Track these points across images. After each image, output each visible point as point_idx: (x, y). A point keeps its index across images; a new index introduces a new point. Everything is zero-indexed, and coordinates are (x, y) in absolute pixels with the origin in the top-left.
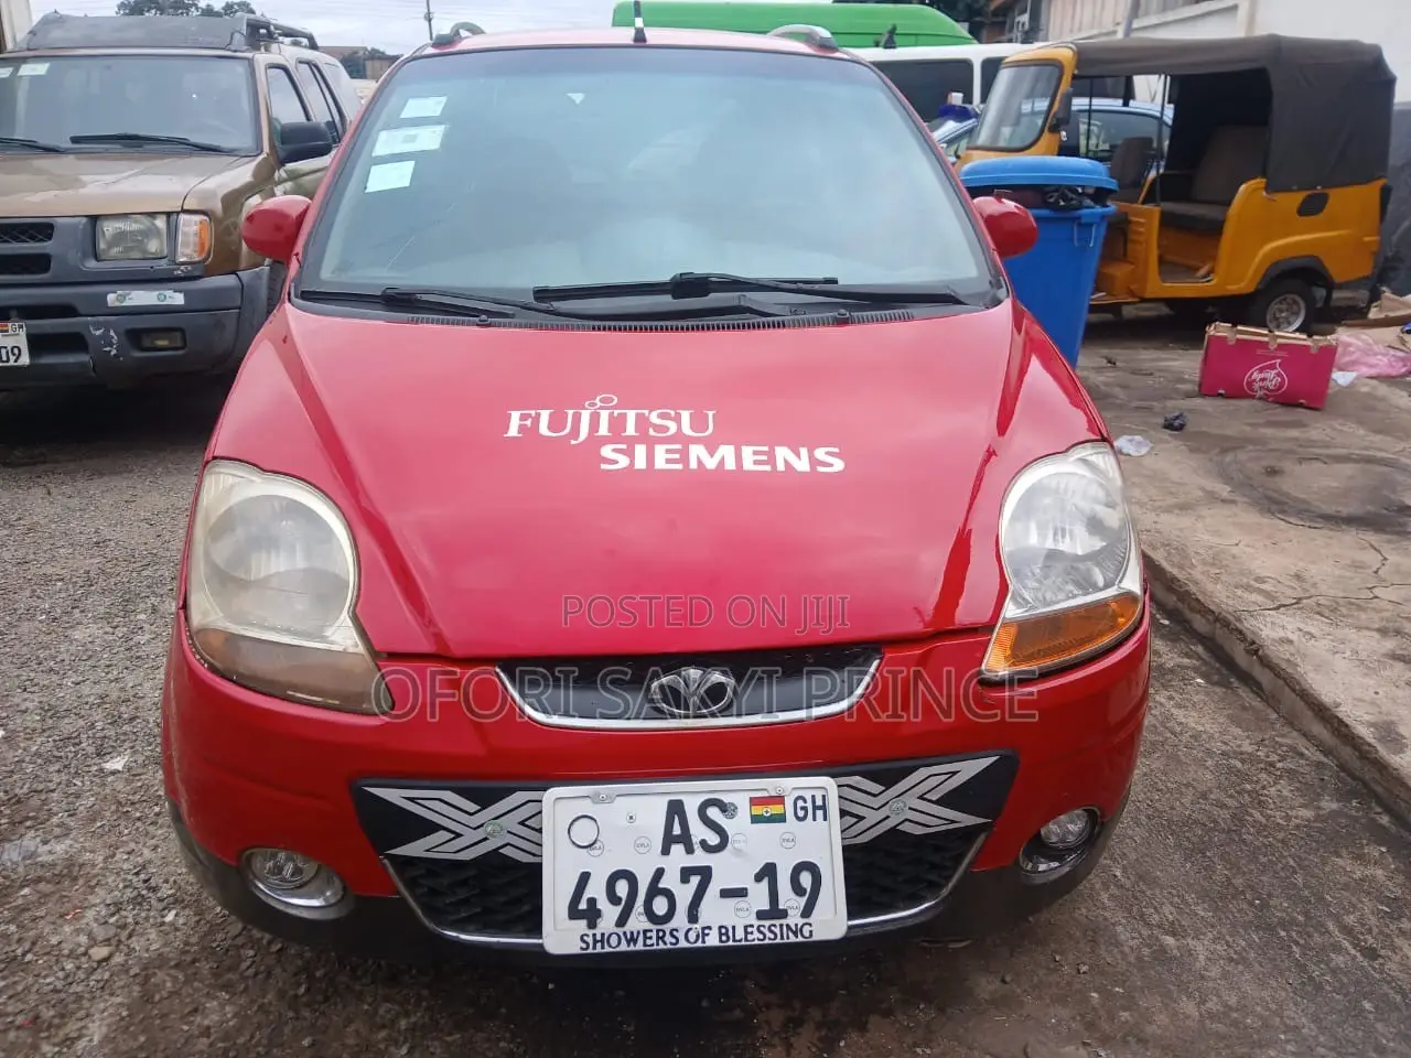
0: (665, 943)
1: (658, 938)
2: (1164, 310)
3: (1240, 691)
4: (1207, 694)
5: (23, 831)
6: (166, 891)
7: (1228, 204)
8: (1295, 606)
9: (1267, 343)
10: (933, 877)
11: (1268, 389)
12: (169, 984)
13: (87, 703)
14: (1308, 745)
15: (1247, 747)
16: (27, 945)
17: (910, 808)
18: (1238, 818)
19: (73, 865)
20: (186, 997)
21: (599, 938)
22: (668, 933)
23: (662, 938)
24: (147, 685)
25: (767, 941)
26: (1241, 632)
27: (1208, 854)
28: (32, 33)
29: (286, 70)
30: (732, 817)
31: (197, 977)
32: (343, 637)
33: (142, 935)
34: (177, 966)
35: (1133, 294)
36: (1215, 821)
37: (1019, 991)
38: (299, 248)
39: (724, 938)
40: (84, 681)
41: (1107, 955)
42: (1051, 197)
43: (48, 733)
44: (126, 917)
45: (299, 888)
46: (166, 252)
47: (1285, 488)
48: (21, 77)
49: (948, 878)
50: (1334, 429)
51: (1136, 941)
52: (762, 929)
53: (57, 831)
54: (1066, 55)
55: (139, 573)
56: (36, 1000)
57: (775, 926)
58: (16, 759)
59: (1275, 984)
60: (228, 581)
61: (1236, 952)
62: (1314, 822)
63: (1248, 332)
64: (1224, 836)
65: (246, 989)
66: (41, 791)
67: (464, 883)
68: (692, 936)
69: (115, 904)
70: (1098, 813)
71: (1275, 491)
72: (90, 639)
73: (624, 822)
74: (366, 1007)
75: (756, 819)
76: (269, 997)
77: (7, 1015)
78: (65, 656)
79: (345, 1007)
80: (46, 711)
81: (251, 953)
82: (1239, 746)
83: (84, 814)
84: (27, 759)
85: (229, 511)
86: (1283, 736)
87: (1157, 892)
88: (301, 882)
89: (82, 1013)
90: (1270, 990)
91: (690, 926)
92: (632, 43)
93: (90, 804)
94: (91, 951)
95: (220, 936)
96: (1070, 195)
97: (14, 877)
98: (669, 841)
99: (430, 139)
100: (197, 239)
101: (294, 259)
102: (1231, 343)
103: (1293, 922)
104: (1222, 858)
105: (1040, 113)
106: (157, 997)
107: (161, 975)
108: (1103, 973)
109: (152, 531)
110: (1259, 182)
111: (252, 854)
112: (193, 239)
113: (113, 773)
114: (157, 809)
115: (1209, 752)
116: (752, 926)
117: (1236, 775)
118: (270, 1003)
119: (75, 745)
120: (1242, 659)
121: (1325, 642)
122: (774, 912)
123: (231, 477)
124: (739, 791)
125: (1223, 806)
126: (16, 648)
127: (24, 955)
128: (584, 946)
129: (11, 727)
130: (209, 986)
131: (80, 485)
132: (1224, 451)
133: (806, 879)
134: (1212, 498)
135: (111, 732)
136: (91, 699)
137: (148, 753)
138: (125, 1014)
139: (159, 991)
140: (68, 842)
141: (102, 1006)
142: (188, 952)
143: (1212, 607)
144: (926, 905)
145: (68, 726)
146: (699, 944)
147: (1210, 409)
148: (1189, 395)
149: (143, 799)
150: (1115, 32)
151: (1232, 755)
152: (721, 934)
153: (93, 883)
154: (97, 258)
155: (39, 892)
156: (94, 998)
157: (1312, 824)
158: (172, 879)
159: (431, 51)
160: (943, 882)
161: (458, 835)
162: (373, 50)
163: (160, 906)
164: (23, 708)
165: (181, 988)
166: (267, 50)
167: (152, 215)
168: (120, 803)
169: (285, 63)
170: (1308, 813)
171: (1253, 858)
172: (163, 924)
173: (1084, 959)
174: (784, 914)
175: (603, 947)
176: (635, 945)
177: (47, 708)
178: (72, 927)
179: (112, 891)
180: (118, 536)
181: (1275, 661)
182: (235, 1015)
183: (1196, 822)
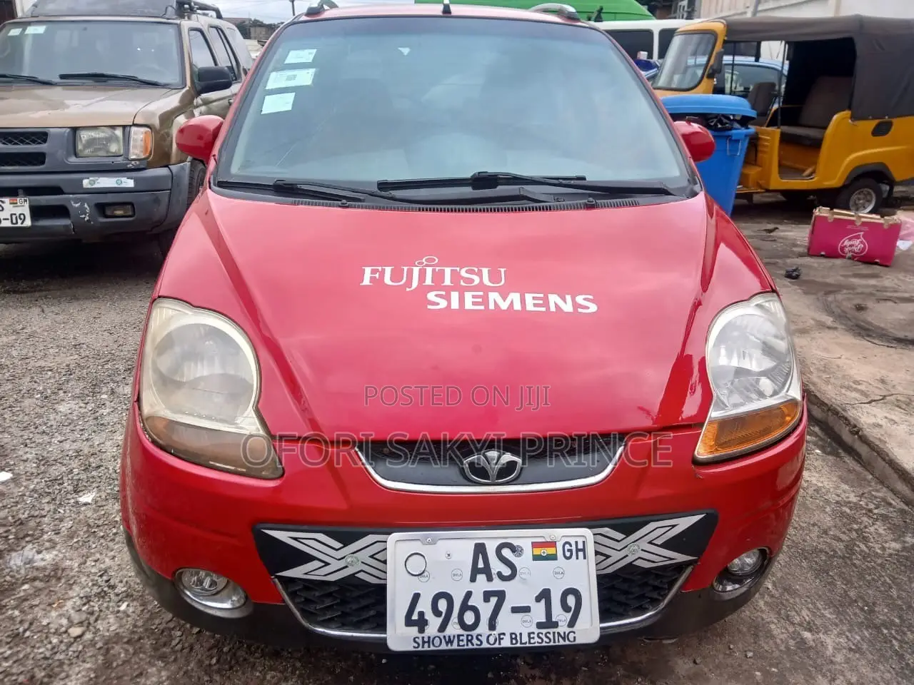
0: (473, 645)
1: (468, 640)
2: (780, 198)
3: (846, 459)
4: (824, 460)
5: (24, 544)
6: (121, 588)
7: (825, 128)
8: (881, 401)
9: (854, 221)
10: (655, 595)
11: (854, 252)
12: (122, 655)
13: (68, 456)
14: (894, 497)
15: (853, 499)
16: (26, 625)
17: (642, 550)
18: (850, 548)
19: (58, 569)
20: (134, 664)
21: (426, 639)
22: (475, 637)
23: (471, 641)
24: (108, 443)
25: (544, 644)
26: (846, 419)
27: (831, 574)
28: (35, 6)
29: (201, 31)
30: (520, 555)
31: (142, 650)
32: (248, 424)
33: (104, 619)
34: (128, 642)
35: (761, 187)
36: (834, 550)
37: (706, 670)
38: (216, 151)
39: (514, 642)
40: (66, 440)
41: (766, 646)
42: (712, 122)
43: (41, 476)
44: (93, 607)
45: (214, 595)
46: (122, 152)
47: (869, 319)
48: (27, 35)
49: (665, 596)
50: (899, 279)
51: (785, 635)
52: (540, 635)
53: (47, 544)
54: (719, 27)
55: (103, 366)
56: (32, 664)
57: (549, 633)
58: (20, 494)
59: (882, 668)
60: (168, 383)
61: (854, 644)
62: (902, 551)
63: (841, 214)
64: (841, 560)
65: (175, 660)
66: (37, 516)
67: (330, 595)
68: (492, 640)
69: (86, 597)
70: (768, 551)
71: (863, 321)
72: (69, 411)
73: (444, 558)
74: (258, 674)
75: (536, 558)
76: (192, 665)
77: (13, 675)
78: (53, 423)
79: (243, 673)
80: (41, 461)
81: (179, 633)
82: (848, 497)
83: (66, 533)
84: (27, 494)
85: (169, 335)
86: (877, 491)
87: (797, 600)
88: (215, 591)
89: (63, 675)
90: (879, 672)
91: (491, 632)
92: (441, 14)
93: (70, 526)
94: (71, 631)
95: (157, 622)
96: (725, 121)
97: (18, 576)
98: (475, 572)
99: (305, 78)
100: (142, 143)
101: (212, 158)
102: (830, 221)
103: (893, 623)
104: (840, 576)
105: (700, 65)
106: (115, 664)
107: (117, 648)
108: (763, 657)
109: (111, 338)
110: (847, 113)
111: (182, 573)
112: (140, 143)
113: (85, 504)
114: (115, 531)
115: (827, 502)
116: (533, 633)
117: (846, 518)
118: (192, 669)
119: (59, 484)
120: (847, 437)
121: (904, 426)
122: (549, 623)
123: (171, 310)
124: (524, 538)
125: (840, 540)
126: (21, 416)
127: (25, 631)
128: (416, 645)
129: (16, 471)
130: (151, 656)
131: (63, 306)
132: (828, 293)
133: (571, 600)
134: (822, 326)
135: (83, 476)
136: (70, 453)
137: (109, 491)
138: (92, 676)
139: (116, 660)
140: (55, 553)
141: (77, 669)
142: (136, 632)
143: (826, 401)
144: (648, 614)
145: (55, 471)
146: (497, 645)
147: (816, 265)
148: (801, 255)
149: (105, 523)
150: (745, 13)
151: (843, 503)
152: (512, 639)
153: (71, 582)
154: (76, 155)
155: (35, 587)
156: (72, 664)
157: (900, 554)
158: (125, 579)
159: (304, 18)
160: (661, 598)
161: (327, 564)
162: (255, 20)
163: (117, 599)
164: (25, 458)
165: (131, 658)
166: (189, 18)
167: (113, 127)
168: (89, 526)
169: (201, 27)
170: (897, 546)
171: (861, 577)
172: (118, 612)
173: (750, 648)
174: (556, 625)
175: (429, 647)
176: (452, 645)
177: (41, 458)
178: (57, 613)
179: (84, 588)
180: (88, 341)
181: (871, 439)
182: (168, 678)
183: (821, 551)
